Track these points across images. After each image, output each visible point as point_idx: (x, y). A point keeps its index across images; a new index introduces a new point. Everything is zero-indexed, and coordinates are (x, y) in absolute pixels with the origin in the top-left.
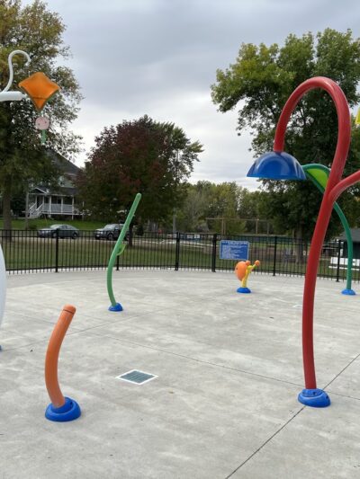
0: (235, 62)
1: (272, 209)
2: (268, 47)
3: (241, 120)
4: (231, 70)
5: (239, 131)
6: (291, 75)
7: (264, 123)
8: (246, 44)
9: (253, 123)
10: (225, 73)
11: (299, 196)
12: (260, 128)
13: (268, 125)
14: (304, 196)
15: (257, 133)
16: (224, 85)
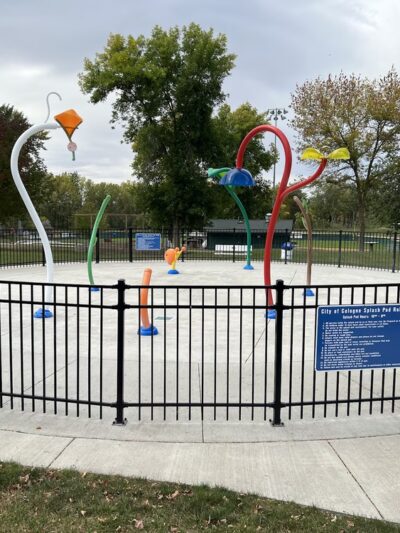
0: (103, 52)
1: (150, 202)
2: (136, 39)
3: (115, 113)
4: (98, 60)
5: (113, 125)
6: (163, 72)
7: (135, 117)
8: (114, 34)
9: (125, 115)
10: (94, 63)
11: (175, 189)
12: (132, 121)
13: (139, 118)
14: (180, 189)
15: (128, 125)
16: (92, 75)
